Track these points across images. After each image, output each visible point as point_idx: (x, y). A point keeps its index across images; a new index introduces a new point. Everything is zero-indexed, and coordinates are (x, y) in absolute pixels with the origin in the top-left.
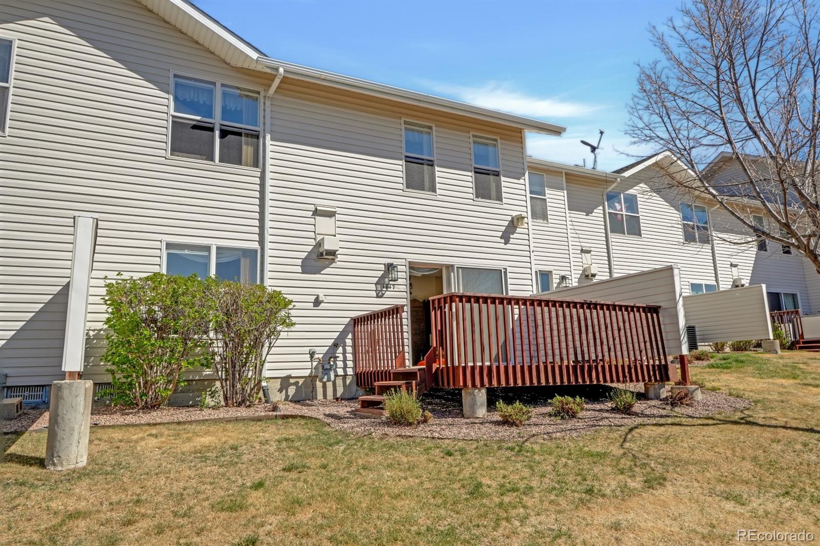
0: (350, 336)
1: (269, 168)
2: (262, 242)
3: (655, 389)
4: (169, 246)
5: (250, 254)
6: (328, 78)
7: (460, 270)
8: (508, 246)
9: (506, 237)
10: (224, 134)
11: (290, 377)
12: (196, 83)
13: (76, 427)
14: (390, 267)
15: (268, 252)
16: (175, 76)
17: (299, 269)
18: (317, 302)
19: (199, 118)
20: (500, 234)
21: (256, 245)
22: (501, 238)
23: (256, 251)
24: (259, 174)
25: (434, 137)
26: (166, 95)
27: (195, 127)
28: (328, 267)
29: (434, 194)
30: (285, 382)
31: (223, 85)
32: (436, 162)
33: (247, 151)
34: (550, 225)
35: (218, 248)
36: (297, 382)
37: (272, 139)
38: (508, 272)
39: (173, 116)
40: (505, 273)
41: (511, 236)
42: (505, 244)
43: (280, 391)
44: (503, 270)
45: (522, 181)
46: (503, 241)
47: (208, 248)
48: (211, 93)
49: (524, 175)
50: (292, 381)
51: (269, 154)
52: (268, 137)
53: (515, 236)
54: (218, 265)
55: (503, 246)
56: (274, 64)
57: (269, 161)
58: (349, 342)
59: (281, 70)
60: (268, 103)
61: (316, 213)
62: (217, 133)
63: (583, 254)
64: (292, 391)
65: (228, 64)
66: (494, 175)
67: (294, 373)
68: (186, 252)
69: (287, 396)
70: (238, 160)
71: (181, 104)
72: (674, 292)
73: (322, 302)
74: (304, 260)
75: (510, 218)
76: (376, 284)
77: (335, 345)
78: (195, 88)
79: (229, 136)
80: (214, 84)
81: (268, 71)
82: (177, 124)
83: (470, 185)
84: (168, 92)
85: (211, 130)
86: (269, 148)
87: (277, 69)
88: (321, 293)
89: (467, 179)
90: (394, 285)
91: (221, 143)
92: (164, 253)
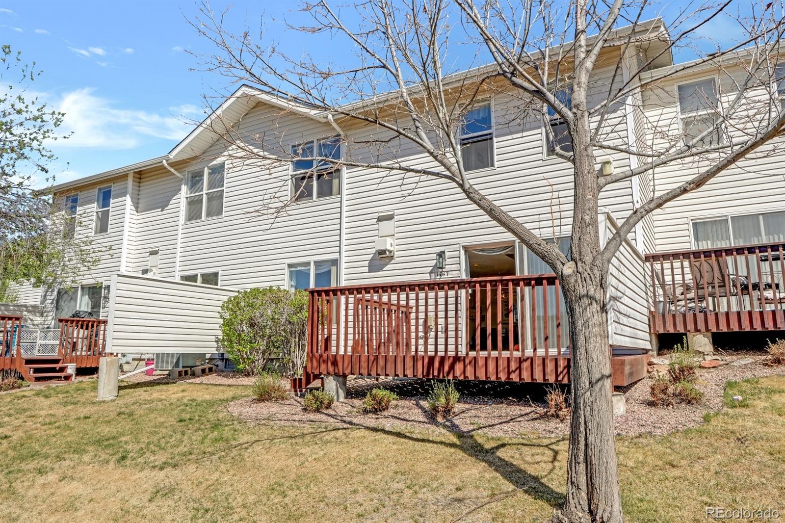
1: (345, 193)
2: (340, 253)
4: (290, 266)
5: (335, 262)
10: (319, 176)
13: (103, 380)
14: (440, 255)
15: (344, 259)
16: (293, 147)
17: (367, 269)
19: (304, 171)
21: (337, 255)
23: (338, 260)
24: (339, 199)
25: (493, 107)
26: (288, 163)
27: (303, 178)
28: (388, 263)
29: (493, 168)
31: (318, 140)
32: (494, 134)
33: (335, 183)
37: (347, 169)
39: (292, 176)
48: (312, 148)
51: (345, 181)
52: (345, 168)
53: (608, 187)
54: (315, 275)
57: (344, 187)
61: (380, 219)
62: (315, 177)
68: (299, 268)
70: (329, 193)
71: (296, 165)
74: (370, 261)
76: (431, 273)
79: (322, 177)
80: (313, 142)
82: (294, 180)
83: (539, 143)
85: (312, 176)
86: (345, 176)
89: (536, 138)
90: (448, 272)
91: (318, 184)
92: (286, 271)
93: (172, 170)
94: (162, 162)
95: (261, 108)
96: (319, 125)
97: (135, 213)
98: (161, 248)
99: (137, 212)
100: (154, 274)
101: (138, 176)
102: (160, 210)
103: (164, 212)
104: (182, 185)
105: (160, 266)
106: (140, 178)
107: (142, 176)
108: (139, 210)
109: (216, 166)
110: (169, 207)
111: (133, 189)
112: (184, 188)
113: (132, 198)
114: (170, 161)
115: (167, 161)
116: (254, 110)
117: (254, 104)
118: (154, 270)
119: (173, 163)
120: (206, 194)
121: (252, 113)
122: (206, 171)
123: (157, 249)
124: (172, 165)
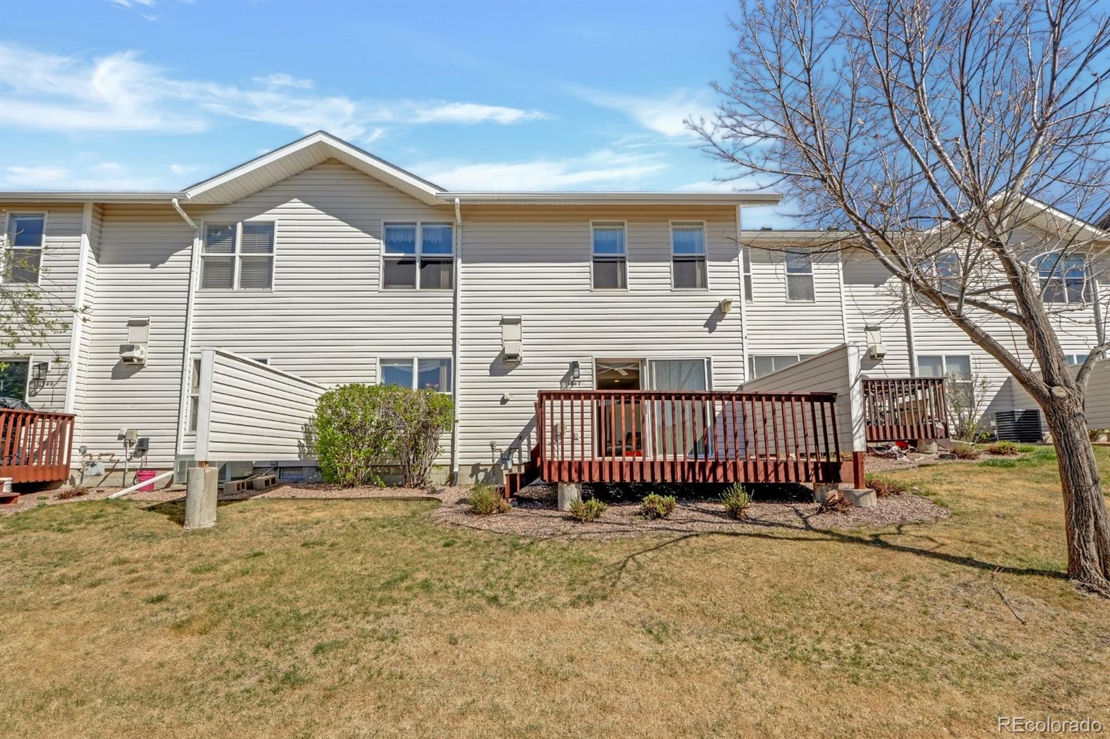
0: (535, 429)
1: (460, 288)
2: (454, 352)
3: (822, 490)
4: (382, 361)
5: (446, 362)
6: (500, 198)
7: (654, 363)
8: (714, 334)
9: (711, 325)
10: (424, 264)
11: (479, 465)
12: (403, 226)
13: (198, 500)
14: (575, 365)
15: (459, 360)
16: (385, 224)
17: (488, 372)
18: (504, 401)
19: (402, 255)
20: (704, 322)
21: (450, 355)
22: (705, 326)
23: (450, 360)
24: (452, 294)
25: (626, 233)
26: (378, 241)
27: (401, 263)
28: (514, 369)
30: (476, 469)
31: (422, 223)
32: (627, 259)
33: (444, 275)
34: (817, 304)
35: (420, 360)
36: (487, 469)
37: (463, 262)
38: (712, 360)
39: (384, 257)
40: (709, 363)
41: (718, 323)
42: (710, 332)
43: (471, 476)
44: (706, 360)
45: (734, 263)
46: (707, 329)
47: (411, 361)
48: (414, 231)
49: (737, 255)
50: (481, 468)
51: (460, 276)
52: (459, 261)
53: (724, 322)
54: (420, 374)
55: (707, 334)
56: (449, 197)
57: (460, 282)
58: (533, 435)
59: (457, 200)
60: (460, 231)
61: (503, 322)
62: (418, 264)
63: (868, 332)
64: (481, 476)
65: (426, 204)
66: (699, 261)
67: (483, 461)
68: (396, 365)
69: (477, 480)
70: (437, 285)
71: (390, 246)
72: (847, 375)
73: (507, 400)
74: (492, 365)
75: (717, 304)
76: (561, 382)
77: (520, 438)
78: (404, 230)
79: (428, 265)
80: (415, 224)
81: (448, 203)
82: (388, 263)
83: (668, 275)
84: (379, 238)
85: (414, 262)
86: (460, 270)
87: (454, 200)
88: (507, 393)
89: (665, 269)
90: (579, 382)
91: (421, 273)
92: (379, 367)
93: (185, 215)
94: (171, 200)
95: (333, 166)
96: (423, 206)
97: (96, 263)
98: (151, 319)
99: (98, 262)
100: (142, 353)
101: (100, 210)
102: (149, 265)
103: (156, 270)
104: (194, 238)
105: (150, 343)
106: (103, 215)
107: (106, 212)
108: (100, 259)
109: (256, 224)
110: (167, 264)
111: (92, 227)
112: (198, 244)
113: (91, 240)
114: (184, 202)
115: (179, 200)
116: (323, 166)
117: (324, 159)
118: (142, 348)
119: (188, 205)
120: (241, 257)
121: (317, 169)
122: (239, 226)
123: (147, 319)
124: (185, 207)
